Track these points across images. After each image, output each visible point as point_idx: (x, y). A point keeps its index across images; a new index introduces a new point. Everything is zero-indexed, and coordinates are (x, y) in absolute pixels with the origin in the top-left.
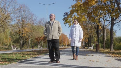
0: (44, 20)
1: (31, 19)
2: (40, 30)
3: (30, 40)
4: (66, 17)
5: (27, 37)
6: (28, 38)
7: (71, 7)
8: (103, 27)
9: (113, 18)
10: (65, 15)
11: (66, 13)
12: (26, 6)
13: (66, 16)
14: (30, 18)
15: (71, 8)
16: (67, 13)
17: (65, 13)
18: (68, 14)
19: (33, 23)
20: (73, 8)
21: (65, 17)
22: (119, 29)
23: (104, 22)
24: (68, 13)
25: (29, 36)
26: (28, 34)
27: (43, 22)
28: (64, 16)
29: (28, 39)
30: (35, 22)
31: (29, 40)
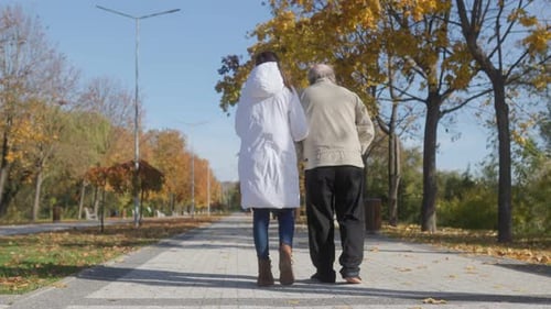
0: (108, 89)
1: (49, 79)
2: (89, 135)
3: (40, 181)
4: (232, 77)
5: (26, 164)
6: (29, 173)
7: (255, 33)
8: (388, 128)
9: (438, 91)
10: (224, 67)
11: (230, 57)
12: (29, 20)
13: (231, 74)
14: (47, 74)
15: (256, 37)
16: (234, 60)
17: (226, 56)
18: (242, 62)
19: (58, 99)
20: (261, 37)
21: (227, 74)
22: (452, 139)
23: (395, 106)
24: (242, 57)
25: (38, 162)
26: (34, 151)
27: (103, 99)
28: (222, 71)
29: (33, 176)
30: (70, 94)
31: (36, 180)
